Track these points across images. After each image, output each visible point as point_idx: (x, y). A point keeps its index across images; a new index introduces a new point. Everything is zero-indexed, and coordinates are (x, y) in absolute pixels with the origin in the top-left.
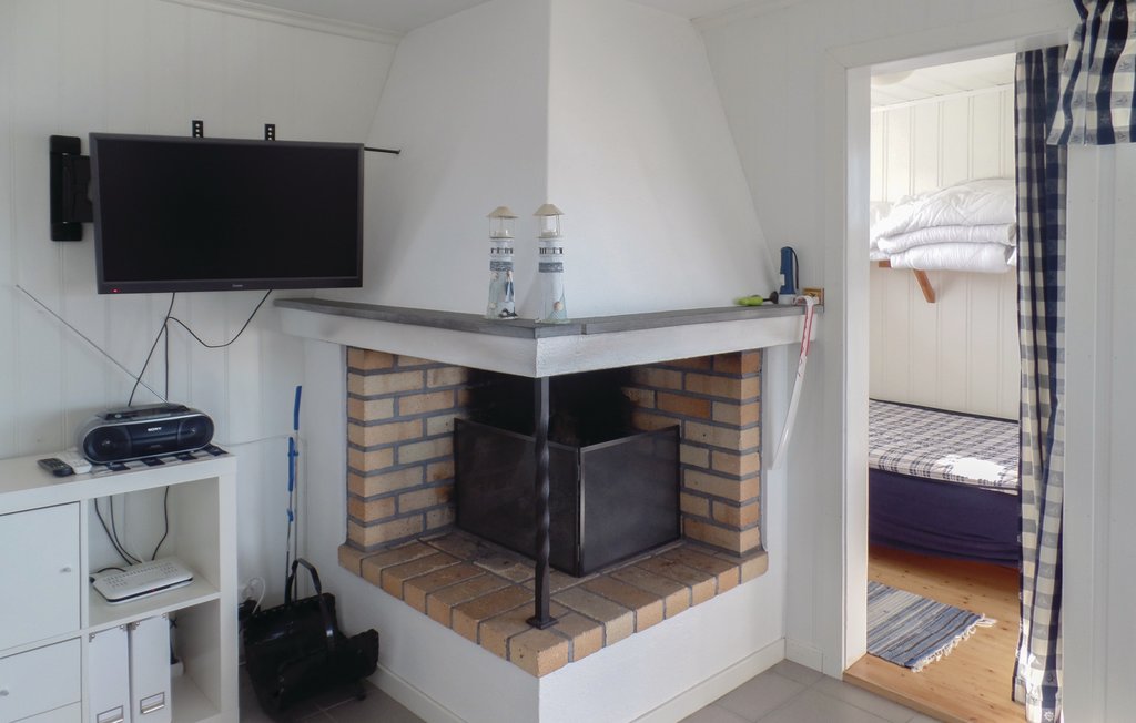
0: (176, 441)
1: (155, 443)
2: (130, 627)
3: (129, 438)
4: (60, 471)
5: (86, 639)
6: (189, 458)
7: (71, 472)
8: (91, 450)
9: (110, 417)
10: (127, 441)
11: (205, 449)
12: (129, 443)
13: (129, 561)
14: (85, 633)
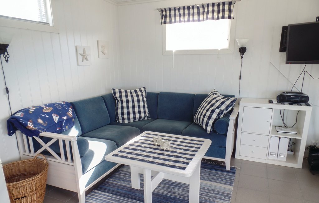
0: (298, 100)
1: (293, 100)
2: (280, 138)
3: (286, 97)
4: (271, 102)
5: (270, 137)
6: (301, 105)
7: (273, 103)
8: (278, 99)
9: (284, 93)
10: (286, 98)
11: (305, 104)
12: (286, 99)
13: (286, 127)
14: (270, 135)
